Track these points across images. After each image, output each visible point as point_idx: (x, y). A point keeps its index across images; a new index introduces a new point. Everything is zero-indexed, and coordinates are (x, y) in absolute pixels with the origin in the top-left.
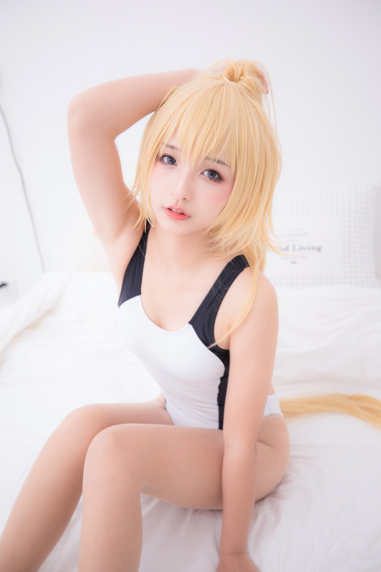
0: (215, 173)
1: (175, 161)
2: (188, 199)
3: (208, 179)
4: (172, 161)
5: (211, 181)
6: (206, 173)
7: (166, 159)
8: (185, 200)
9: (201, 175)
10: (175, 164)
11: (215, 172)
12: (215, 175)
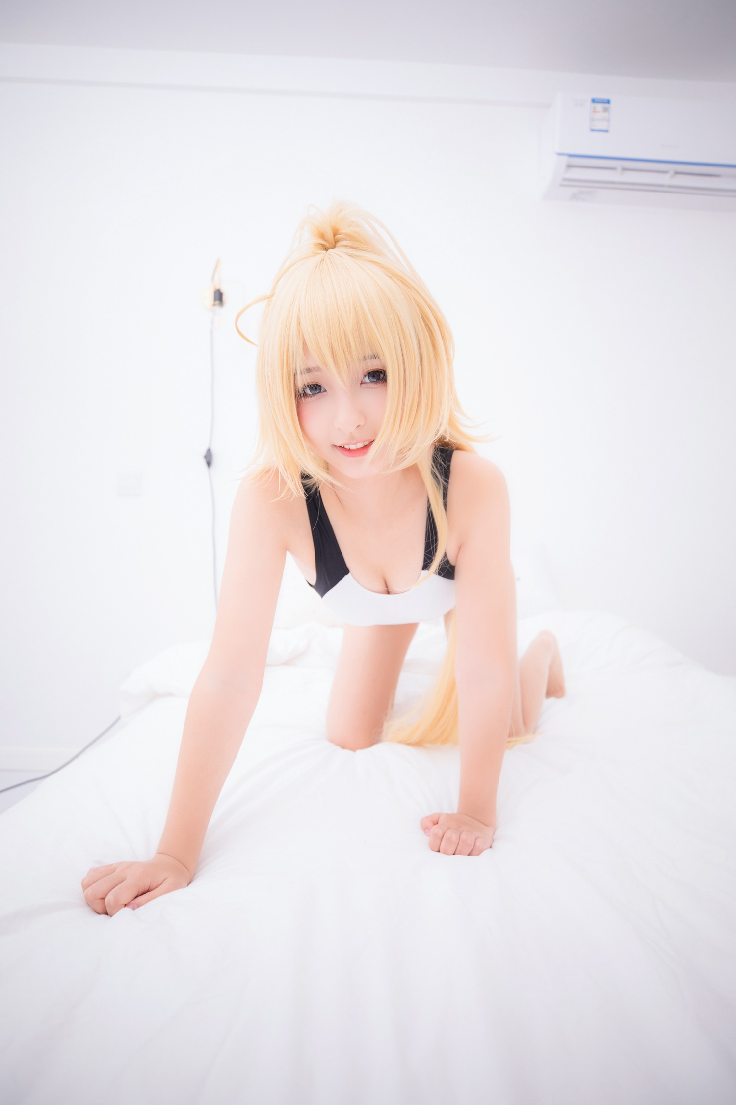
0: (377, 373)
1: (320, 386)
2: (362, 424)
3: (373, 385)
4: (316, 388)
5: (378, 384)
6: (367, 379)
7: (308, 391)
8: (360, 427)
9: (363, 385)
10: (322, 390)
11: (377, 371)
12: (380, 376)
